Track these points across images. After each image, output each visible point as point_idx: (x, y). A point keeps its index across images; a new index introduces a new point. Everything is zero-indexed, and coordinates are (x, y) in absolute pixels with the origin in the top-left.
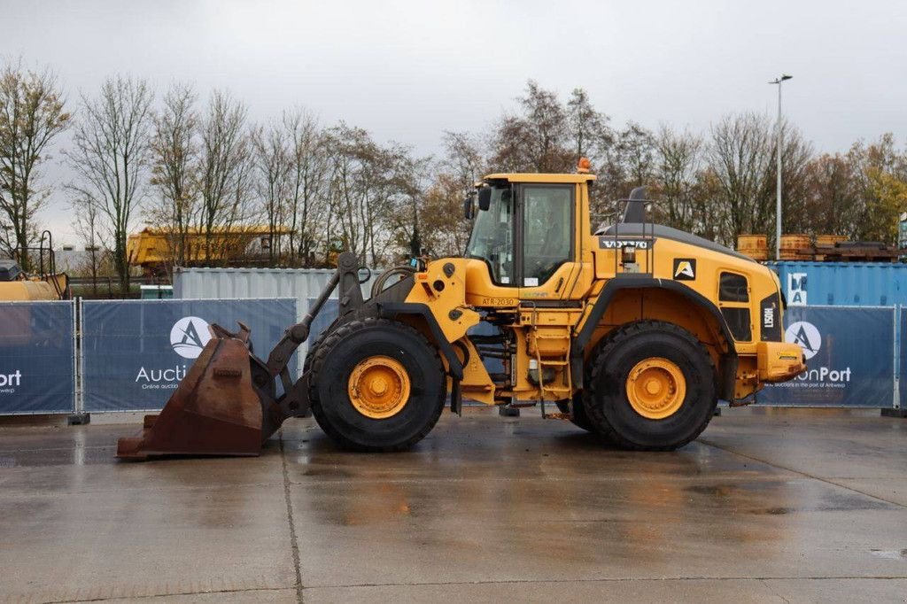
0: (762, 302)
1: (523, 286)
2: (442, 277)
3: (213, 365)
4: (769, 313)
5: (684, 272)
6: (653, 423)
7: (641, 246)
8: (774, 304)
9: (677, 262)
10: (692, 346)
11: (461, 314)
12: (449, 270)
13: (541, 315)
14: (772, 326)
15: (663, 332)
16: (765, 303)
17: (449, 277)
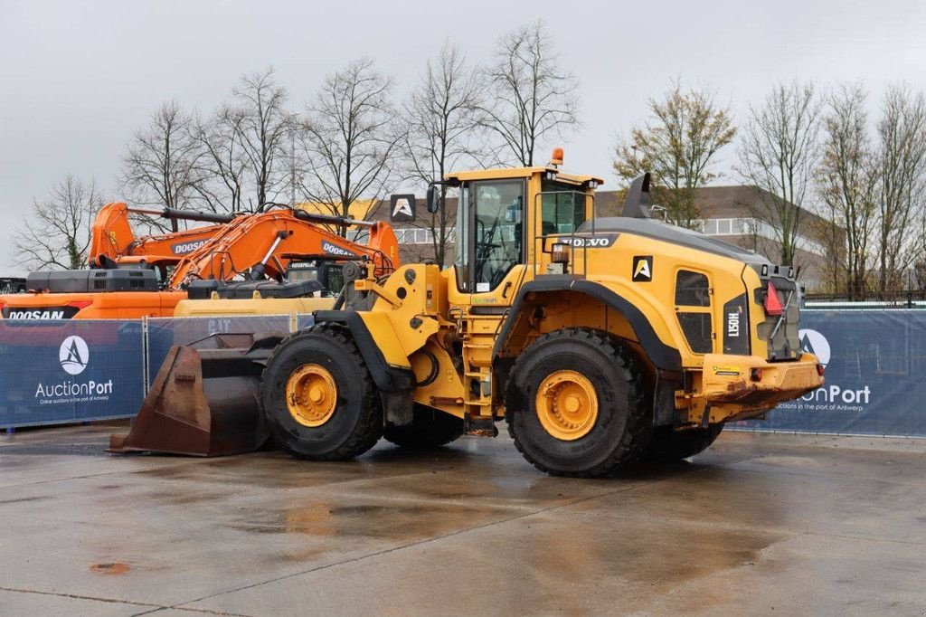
0: (726, 305)
1: (476, 292)
2: (404, 284)
3: (175, 370)
4: (734, 317)
5: (642, 272)
6: (562, 445)
7: (601, 243)
8: (740, 308)
9: (637, 260)
10: (606, 357)
11: (421, 322)
12: (410, 277)
13: (476, 322)
14: (737, 335)
15: (575, 342)
16: (729, 307)
17: (410, 284)
